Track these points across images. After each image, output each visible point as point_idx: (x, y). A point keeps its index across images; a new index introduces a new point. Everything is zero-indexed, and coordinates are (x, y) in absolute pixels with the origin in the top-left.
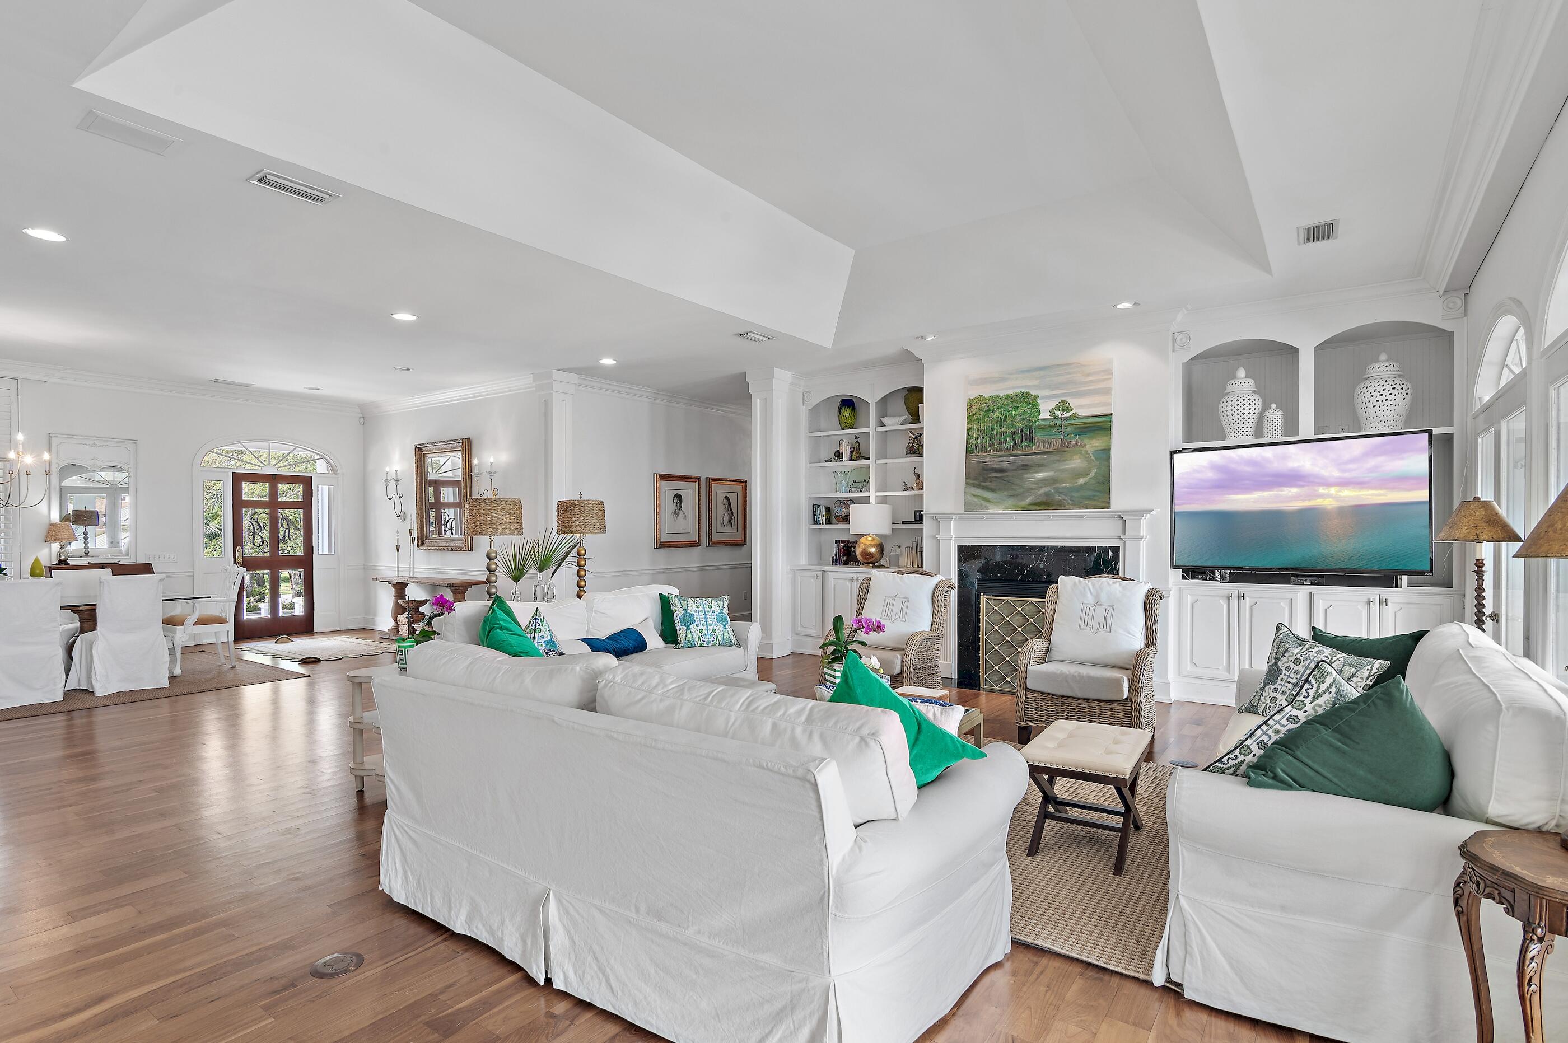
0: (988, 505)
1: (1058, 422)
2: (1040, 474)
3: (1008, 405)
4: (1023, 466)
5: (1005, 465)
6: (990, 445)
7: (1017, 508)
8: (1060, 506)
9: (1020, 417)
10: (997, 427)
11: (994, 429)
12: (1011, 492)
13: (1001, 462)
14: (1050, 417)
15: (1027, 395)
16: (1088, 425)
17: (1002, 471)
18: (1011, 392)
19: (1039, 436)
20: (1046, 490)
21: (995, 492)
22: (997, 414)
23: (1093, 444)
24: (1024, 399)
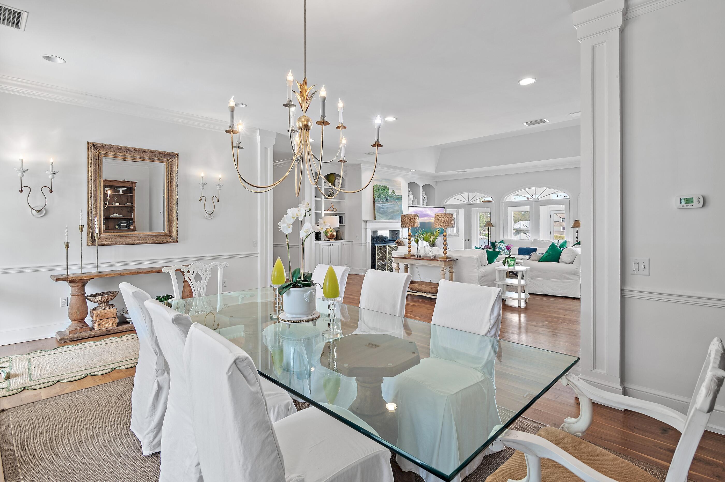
0: (381, 218)
1: (393, 196)
2: (391, 210)
3: (383, 189)
4: (387, 207)
5: (384, 207)
6: (380, 200)
7: (387, 219)
9: (386, 193)
10: (381, 195)
12: (386, 215)
14: (391, 194)
16: (398, 198)
18: (383, 185)
19: (390, 199)
20: (392, 215)
21: (382, 215)
22: (381, 191)
23: (399, 203)
24: (386, 188)
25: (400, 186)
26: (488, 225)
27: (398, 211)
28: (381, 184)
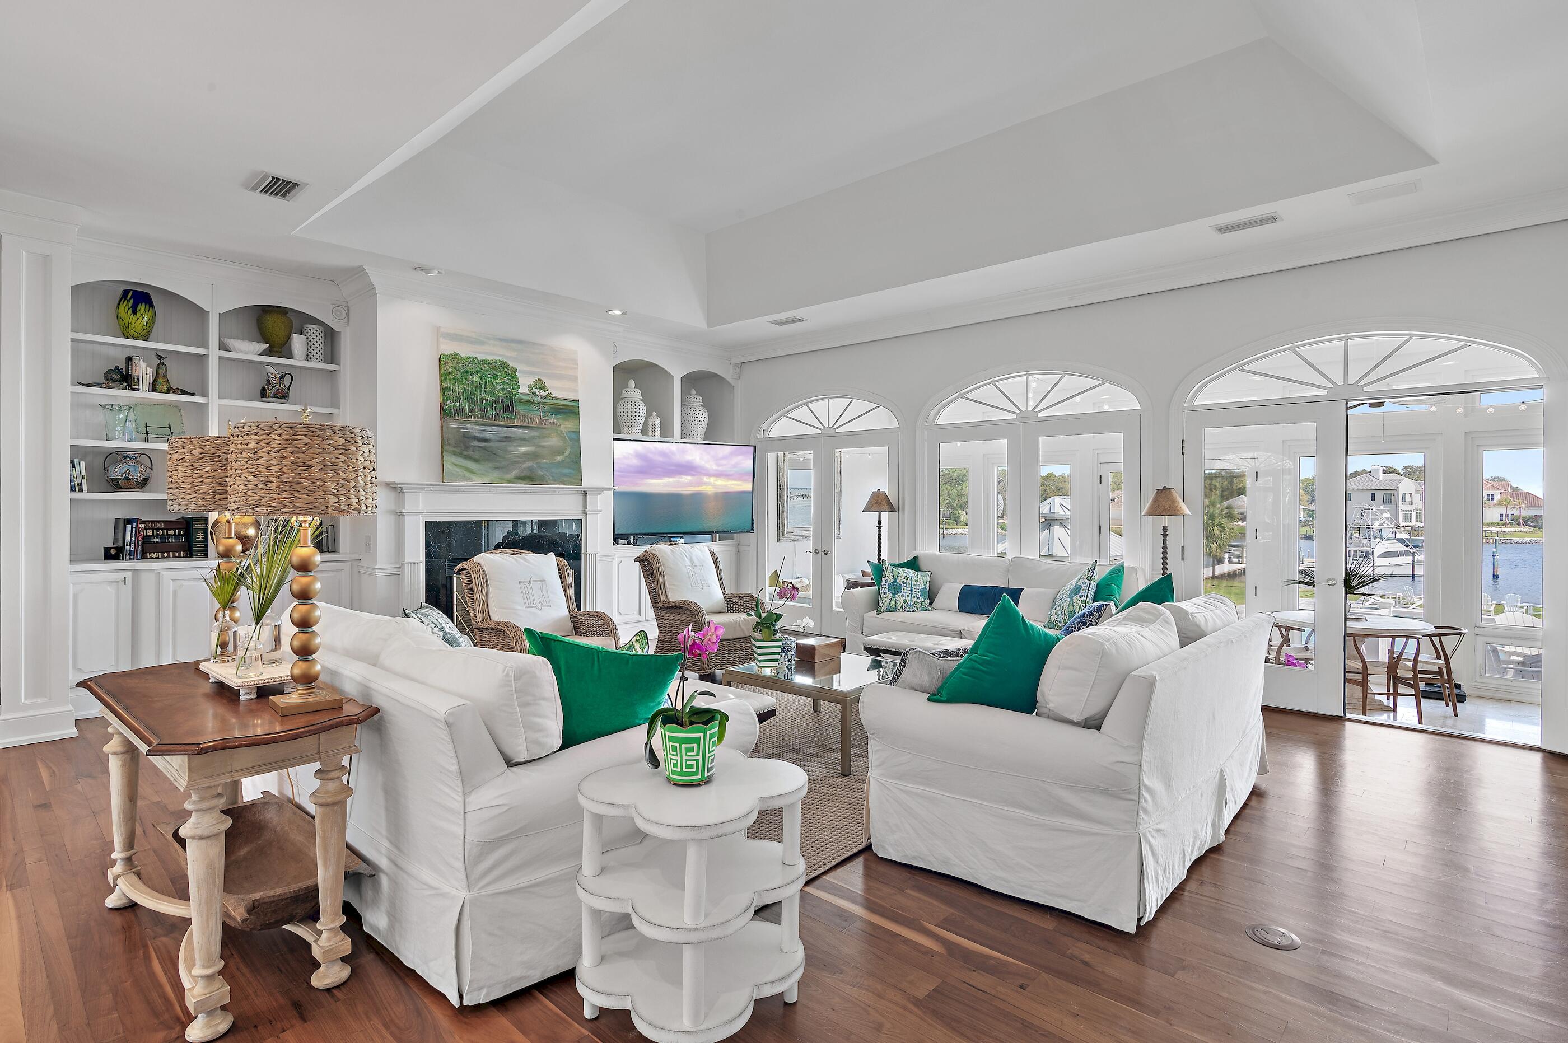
0: (472, 476)
1: (536, 399)
2: (523, 448)
3: (486, 370)
4: (506, 438)
5: (488, 435)
6: (470, 411)
7: (502, 480)
8: (543, 481)
9: (500, 387)
10: (477, 392)
11: (472, 394)
12: (497, 464)
13: (484, 430)
14: (528, 392)
15: (504, 365)
16: (561, 407)
17: (485, 440)
18: (490, 358)
19: (520, 409)
20: (530, 465)
21: (479, 464)
22: (476, 378)
23: (566, 425)
24: (503, 368)
25: (575, 368)
26: (876, 503)
27: (561, 453)
28: (480, 353)
